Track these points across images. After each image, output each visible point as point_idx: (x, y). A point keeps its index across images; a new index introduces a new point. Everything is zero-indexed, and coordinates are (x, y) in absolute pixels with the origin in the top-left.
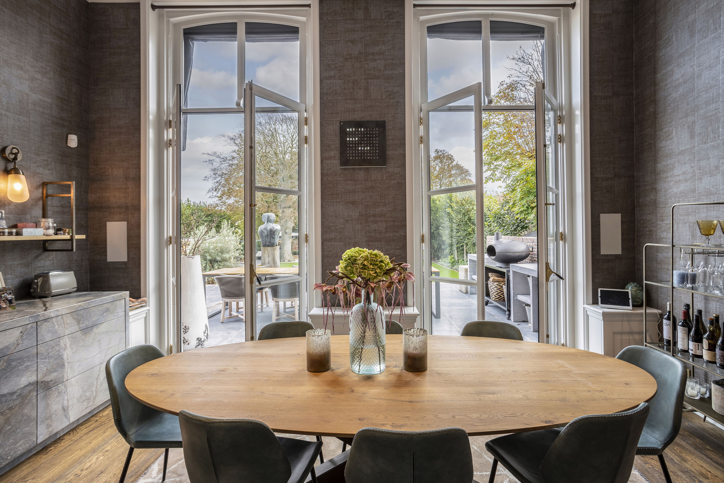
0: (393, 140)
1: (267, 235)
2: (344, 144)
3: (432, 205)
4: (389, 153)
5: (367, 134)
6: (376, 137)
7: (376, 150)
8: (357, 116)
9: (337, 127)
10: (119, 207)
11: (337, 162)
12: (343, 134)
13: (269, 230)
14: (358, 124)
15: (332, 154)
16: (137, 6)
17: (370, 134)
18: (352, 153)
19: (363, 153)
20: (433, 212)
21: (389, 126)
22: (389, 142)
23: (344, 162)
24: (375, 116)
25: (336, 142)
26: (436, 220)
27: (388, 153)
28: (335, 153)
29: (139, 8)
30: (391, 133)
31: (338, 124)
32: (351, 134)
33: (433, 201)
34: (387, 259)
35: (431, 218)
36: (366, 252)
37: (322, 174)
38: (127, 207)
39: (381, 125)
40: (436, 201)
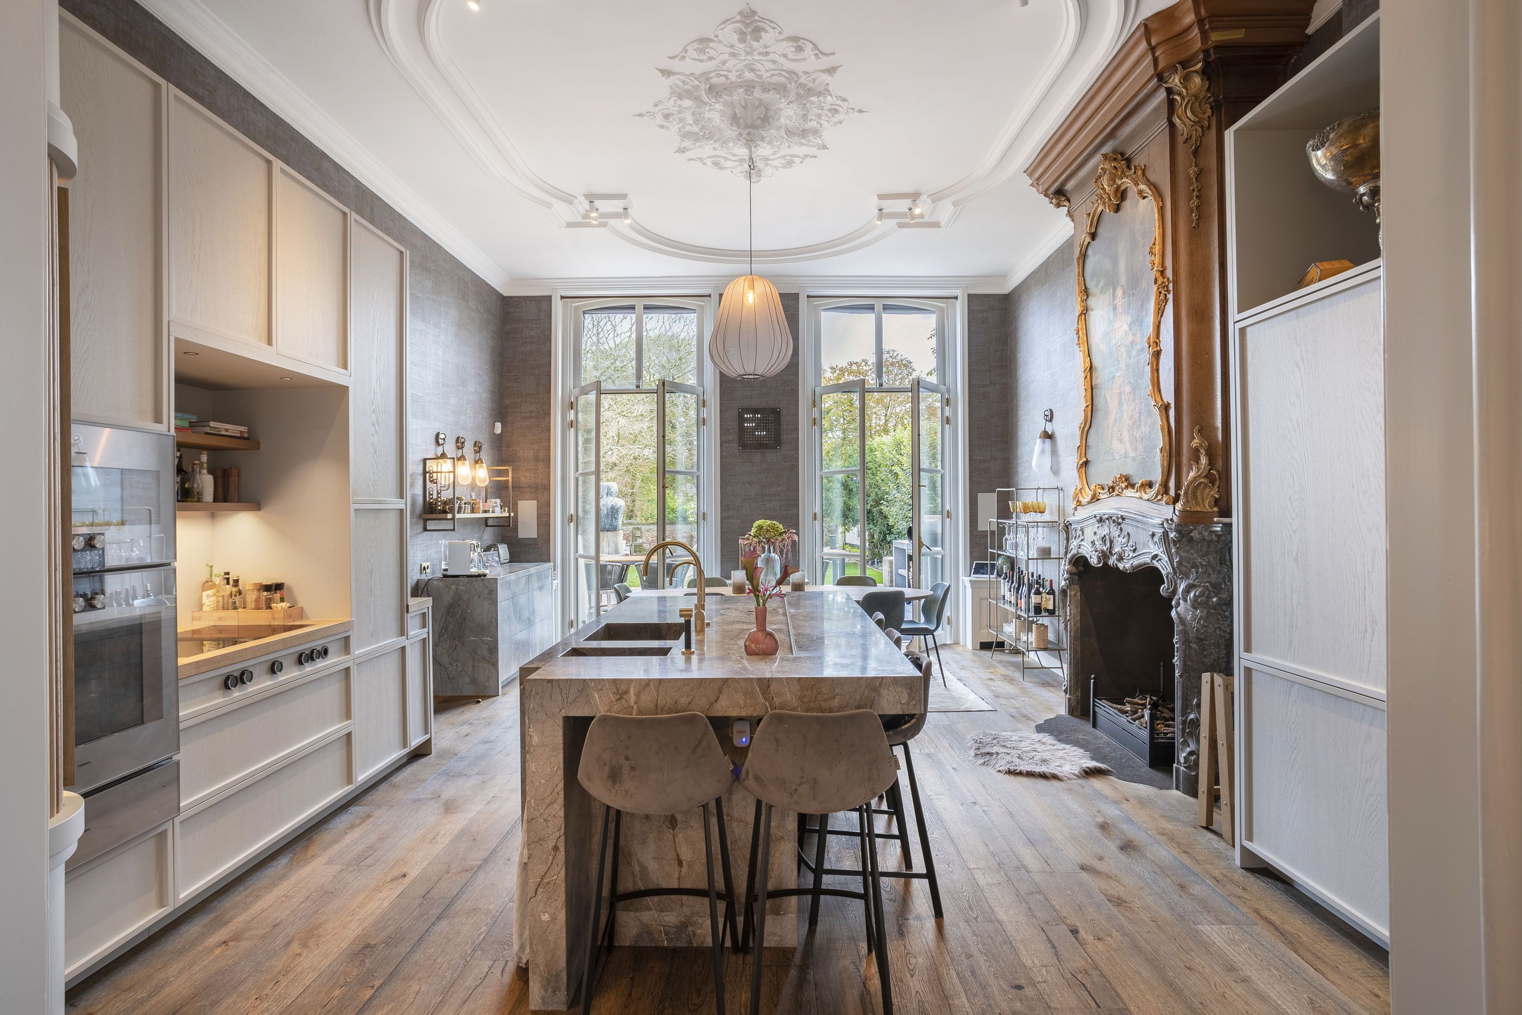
0: (788, 425)
1: (608, 514)
2: (742, 430)
3: (868, 459)
4: (784, 437)
5: (763, 420)
6: (771, 423)
7: (771, 435)
8: (755, 403)
9: (735, 413)
10: (529, 487)
11: (735, 445)
12: (741, 420)
13: (609, 507)
14: (755, 411)
15: (731, 437)
16: (549, 298)
17: (766, 420)
18: (750, 438)
19: (760, 437)
20: (870, 471)
21: (783, 413)
22: (784, 427)
23: (743, 445)
24: (769, 402)
25: (735, 426)
26: (878, 486)
27: (782, 437)
28: (734, 437)
29: (551, 301)
30: (785, 419)
31: (736, 410)
32: (748, 420)
33: (871, 450)
34: (781, 526)
35: (867, 483)
36: (768, 522)
37: (721, 456)
38: (537, 487)
39: (776, 413)
40: (876, 450)
